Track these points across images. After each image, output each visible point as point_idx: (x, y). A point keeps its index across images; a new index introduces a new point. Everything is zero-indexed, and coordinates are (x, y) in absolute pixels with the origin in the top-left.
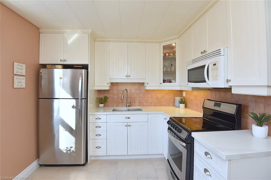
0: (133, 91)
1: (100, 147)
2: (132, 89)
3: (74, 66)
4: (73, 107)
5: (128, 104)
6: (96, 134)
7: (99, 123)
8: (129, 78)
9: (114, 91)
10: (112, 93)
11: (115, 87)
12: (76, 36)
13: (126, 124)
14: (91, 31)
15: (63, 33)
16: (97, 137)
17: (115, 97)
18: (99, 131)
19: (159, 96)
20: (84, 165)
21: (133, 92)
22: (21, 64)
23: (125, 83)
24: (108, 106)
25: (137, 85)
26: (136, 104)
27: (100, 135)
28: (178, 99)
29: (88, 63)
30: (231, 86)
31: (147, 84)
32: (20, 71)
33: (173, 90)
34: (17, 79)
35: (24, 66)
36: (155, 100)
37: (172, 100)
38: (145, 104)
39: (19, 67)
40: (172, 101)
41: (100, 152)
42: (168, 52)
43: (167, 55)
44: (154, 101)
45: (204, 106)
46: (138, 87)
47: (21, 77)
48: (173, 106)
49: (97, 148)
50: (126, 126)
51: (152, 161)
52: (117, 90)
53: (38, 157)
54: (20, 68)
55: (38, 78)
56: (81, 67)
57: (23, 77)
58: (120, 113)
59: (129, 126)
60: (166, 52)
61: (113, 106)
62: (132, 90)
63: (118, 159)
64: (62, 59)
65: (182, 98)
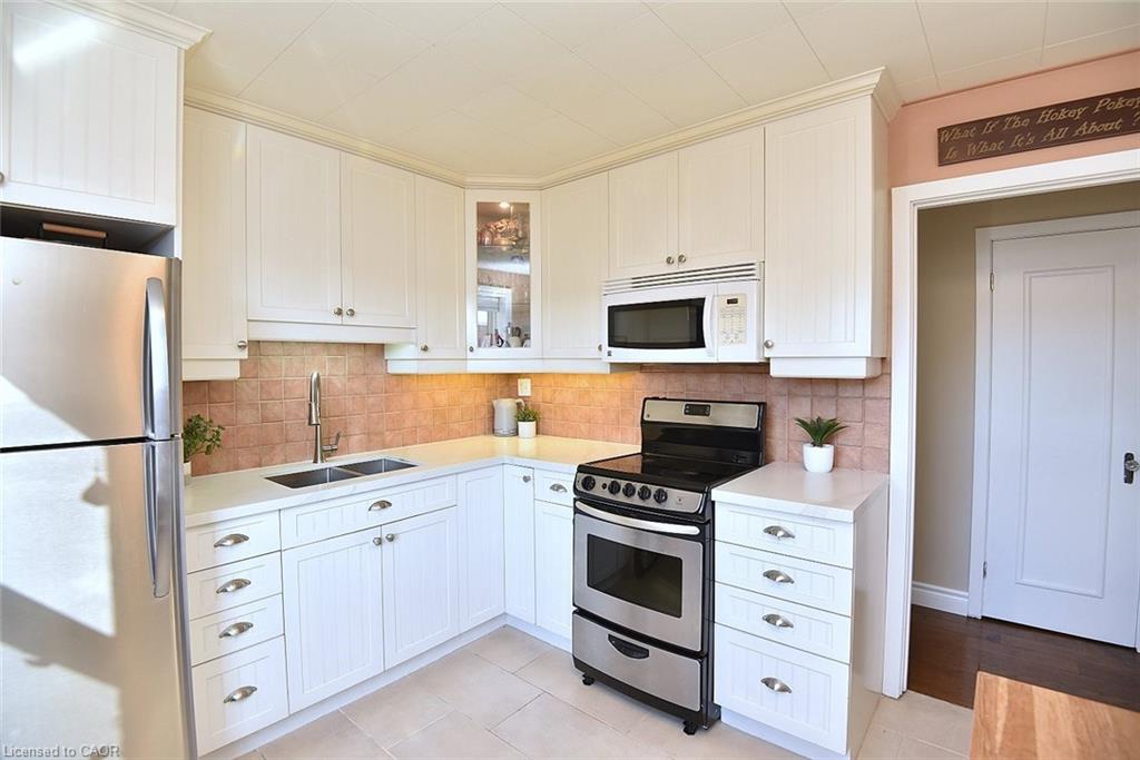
0: (338, 383)
2: (335, 373)
4: (92, 496)
5: (322, 446)
6: (225, 627)
7: (234, 562)
8: (346, 319)
13: (376, 533)
16: (229, 644)
17: (247, 417)
18: (237, 606)
19: (443, 398)
21: (339, 386)
23: (298, 343)
25: (355, 354)
26: (354, 440)
27: (246, 627)
28: (506, 406)
29: (173, 224)
30: (769, 359)
33: (483, 375)
36: (429, 417)
37: (484, 412)
40: (482, 415)
41: (252, 717)
45: (645, 419)
46: (362, 364)
48: (485, 434)
56: (104, 235)
58: (352, 486)
59: (392, 538)
62: (335, 379)
65: (520, 400)
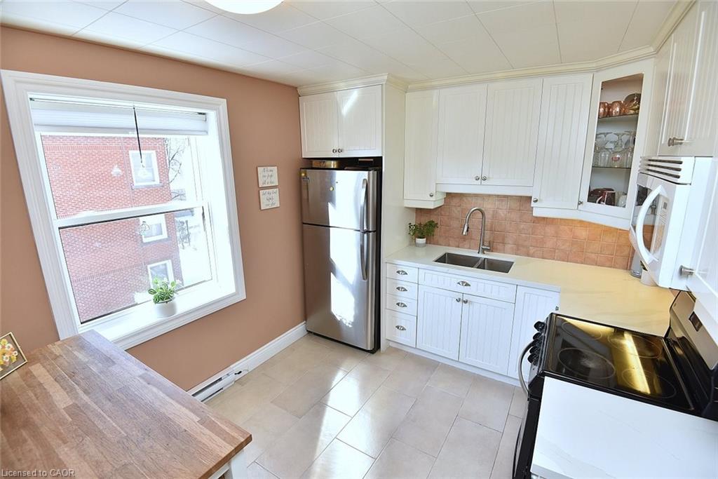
0: (502, 213)
1: (404, 329)
2: (501, 207)
3: (360, 160)
5: (483, 245)
6: (398, 302)
7: (403, 281)
8: (483, 182)
9: (454, 209)
10: (448, 214)
11: (455, 201)
12: (354, 96)
13: (460, 296)
14: (386, 77)
15: (332, 91)
16: (399, 308)
17: (454, 224)
18: (403, 298)
20: (372, 352)
22: (269, 168)
24: (437, 243)
25: (515, 198)
27: (405, 306)
29: (380, 155)
31: (536, 201)
32: (269, 180)
34: (264, 194)
35: (275, 169)
36: (568, 244)
37: (627, 251)
38: (532, 250)
39: (266, 174)
40: (625, 253)
41: (405, 339)
42: (619, 102)
43: (618, 109)
44: (563, 247)
46: (518, 204)
47: (271, 190)
49: (398, 327)
50: (458, 300)
51: (514, 394)
52: (459, 209)
53: (305, 317)
54: (269, 176)
55: (300, 186)
57: (275, 190)
59: (466, 302)
60: (614, 102)
61: (449, 245)
62: (500, 211)
63: (439, 362)
64: (336, 148)
